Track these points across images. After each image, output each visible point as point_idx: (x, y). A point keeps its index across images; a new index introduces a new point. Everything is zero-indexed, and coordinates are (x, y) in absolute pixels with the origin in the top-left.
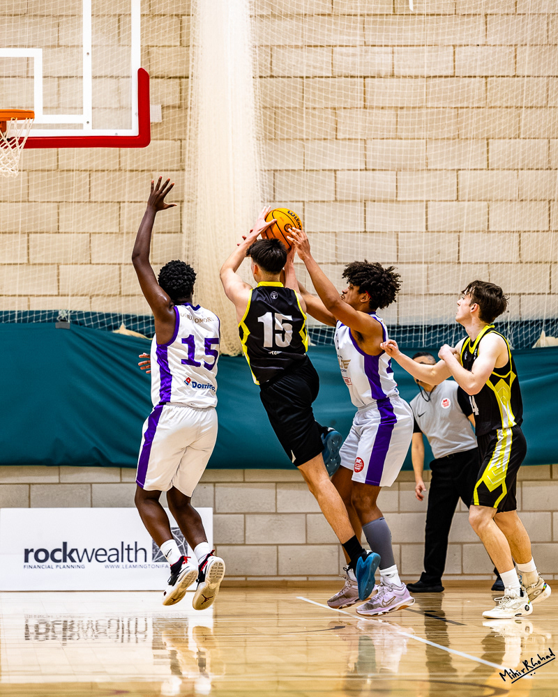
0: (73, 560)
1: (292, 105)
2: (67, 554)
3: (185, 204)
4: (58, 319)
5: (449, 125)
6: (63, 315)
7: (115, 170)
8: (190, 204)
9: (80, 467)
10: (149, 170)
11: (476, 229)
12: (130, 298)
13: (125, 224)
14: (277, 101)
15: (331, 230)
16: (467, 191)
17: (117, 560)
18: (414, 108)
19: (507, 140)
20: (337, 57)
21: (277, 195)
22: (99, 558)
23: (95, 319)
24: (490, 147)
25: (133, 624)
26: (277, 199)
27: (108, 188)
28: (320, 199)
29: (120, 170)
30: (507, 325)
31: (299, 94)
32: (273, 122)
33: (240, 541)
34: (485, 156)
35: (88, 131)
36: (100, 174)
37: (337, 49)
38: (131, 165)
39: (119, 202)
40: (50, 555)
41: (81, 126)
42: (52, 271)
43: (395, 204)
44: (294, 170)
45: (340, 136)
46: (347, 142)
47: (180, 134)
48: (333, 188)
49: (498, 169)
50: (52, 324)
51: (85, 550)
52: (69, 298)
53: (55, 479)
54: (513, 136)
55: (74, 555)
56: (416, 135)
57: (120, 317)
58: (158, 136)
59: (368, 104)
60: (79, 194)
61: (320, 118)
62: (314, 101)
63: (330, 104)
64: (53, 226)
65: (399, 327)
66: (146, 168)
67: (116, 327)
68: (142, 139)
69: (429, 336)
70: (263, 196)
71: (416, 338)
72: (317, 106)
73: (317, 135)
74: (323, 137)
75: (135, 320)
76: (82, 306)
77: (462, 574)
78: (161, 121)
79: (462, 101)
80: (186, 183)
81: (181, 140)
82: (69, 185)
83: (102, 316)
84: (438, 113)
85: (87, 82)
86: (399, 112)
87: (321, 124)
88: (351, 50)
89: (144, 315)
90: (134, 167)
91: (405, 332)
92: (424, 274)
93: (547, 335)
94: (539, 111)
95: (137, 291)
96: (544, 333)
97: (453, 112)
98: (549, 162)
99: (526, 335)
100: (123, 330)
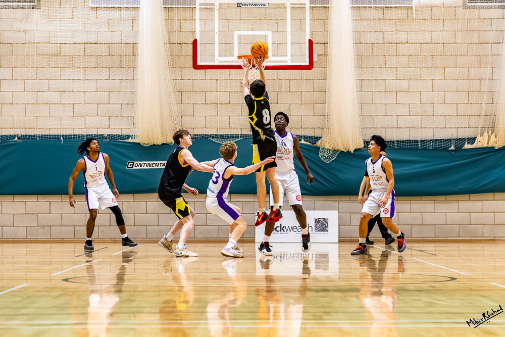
0: (284, 231)
1: (368, 54)
2: (282, 228)
3: (327, 93)
5: (429, 62)
7: (299, 79)
8: (329, 93)
10: (313, 80)
11: (440, 102)
12: (305, 129)
13: (303, 100)
14: (362, 52)
15: (383, 103)
16: (436, 87)
18: (416, 55)
19: (452, 68)
20: (386, 35)
21: (362, 89)
22: (294, 230)
24: (445, 70)
26: (362, 91)
27: (297, 86)
28: (379, 90)
30: (452, 140)
31: (371, 50)
32: (361, 61)
33: (349, 224)
34: (444, 74)
35: (289, 64)
36: (294, 81)
37: (386, 32)
39: (301, 92)
41: (286, 62)
43: (408, 93)
44: (369, 80)
45: (387, 66)
46: (390, 69)
47: (325, 65)
48: (384, 86)
49: (448, 79)
51: (289, 227)
54: (454, 66)
55: (284, 229)
56: (416, 66)
58: (317, 66)
59: (398, 54)
60: (286, 89)
62: (377, 53)
63: (383, 54)
65: (410, 141)
66: (311, 79)
67: (300, 140)
68: (310, 67)
69: (422, 144)
70: (357, 90)
71: (417, 145)
73: (378, 66)
75: (307, 138)
77: (435, 237)
78: (317, 60)
79: (434, 52)
80: (327, 84)
81: (325, 68)
82: (281, 85)
85: (289, 45)
86: (410, 57)
87: (379, 61)
88: (391, 33)
89: (311, 135)
90: (307, 78)
91: (412, 143)
92: (420, 120)
93: (468, 144)
94: (464, 56)
95: (308, 126)
96: (466, 143)
97: (431, 57)
98: (468, 77)
99: (460, 144)
100: (303, 142)
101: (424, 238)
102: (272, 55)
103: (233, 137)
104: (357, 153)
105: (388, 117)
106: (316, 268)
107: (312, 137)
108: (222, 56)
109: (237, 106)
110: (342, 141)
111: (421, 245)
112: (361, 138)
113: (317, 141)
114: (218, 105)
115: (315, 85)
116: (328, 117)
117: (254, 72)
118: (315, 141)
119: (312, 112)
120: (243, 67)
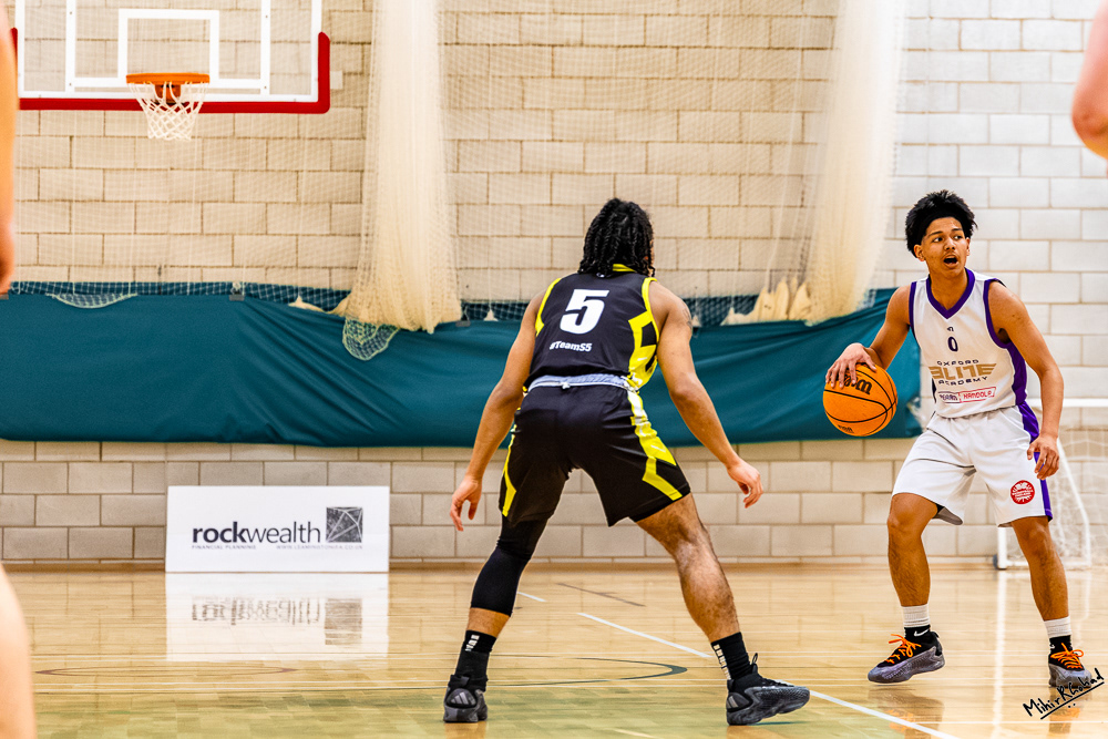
0: (243, 540)
1: (478, 73)
2: (238, 533)
3: (366, 174)
4: (231, 290)
6: (236, 286)
7: (293, 138)
8: (371, 174)
9: (252, 445)
10: (329, 139)
12: (307, 270)
13: (303, 194)
14: (462, 68)
15: (516, 202)
16: (656, 164)
17: (290, 540)
18: (604, 78)
19: (698, 113)
20: (525, 24)
21: (461, 165)
22: (270, 538)
23: (270, 292)
24: (681, 119)
25: (305, 604)
26: (461, 169)
27: (286, 156)
28: (505, 170)
29: (299, 138)
30: (694, 301)
31: (485, 61)
32: (458, 90)
33: (418, 521)
34: (675, 128)
35: (266, 96)
36: (278, 142)
37: (525, 16)
38: (310, 133)
39: (297, 172)
40: (220, 535)
41: (258, 91)
42: (227, 241)
43: (582, 177)
44: (479, 141)
45: (527, 105)
46: (534, 112)
47: (362, 101)
48: (518, 159)
49: (688, 142)
50: (225, 296)
51: (257, 530)
52: (244, 270)
53: (226, 457)
54: (703, 108)
55: (245, 535)
56: (605, 105)
57: (297, 290)
58: (339, 104)
59: (556, 73)
60: (256, 163)
61: (507, 87)
62: (501, 70)
63: (517, 73)
64: (228, 195)
66: (325, 136)
67: (293, 300)
68: (322, 106)
70: (446, 168)
72: (503, 74)
73: (503, 104)
74: (509, 106)
75: (312, 292)
76: (257, 277)
77: (646, 556)
78: (341, 87)
79: (653, 72)
80: (367, 152)
81: (362, 108)
82: (245, 153)
83: (277, 288)
84: (628, 84)
85: (265, 47)
86: (588, 82)
87: (507, 93)
88: (539, 17)
89: (321, 287)
90: (313, 135)
93: (736, 312)
94: (731, 83)
95: (315, 263)
96: (732, 310)
97: (644, 83)
98: (741, 135)
99: (714, 312)
100: (299, 303)
101: (617, 561)
102: (222, 74)
103: (112, 291)
104: (444, 334)
105: (526, 240)
106: (328, 643)
107: (324, 290)
108: (87, 74)
109: (124, 208)
110: (405, 303)
111: (607, 577)
112: (454, 296)
113: (339, 301)
114: (74, 204)
115: (336, 154)
116: (370, 238)
117: (171, 119)
118: (332, 302)
119: (326, 226)
120: (142, 104)
